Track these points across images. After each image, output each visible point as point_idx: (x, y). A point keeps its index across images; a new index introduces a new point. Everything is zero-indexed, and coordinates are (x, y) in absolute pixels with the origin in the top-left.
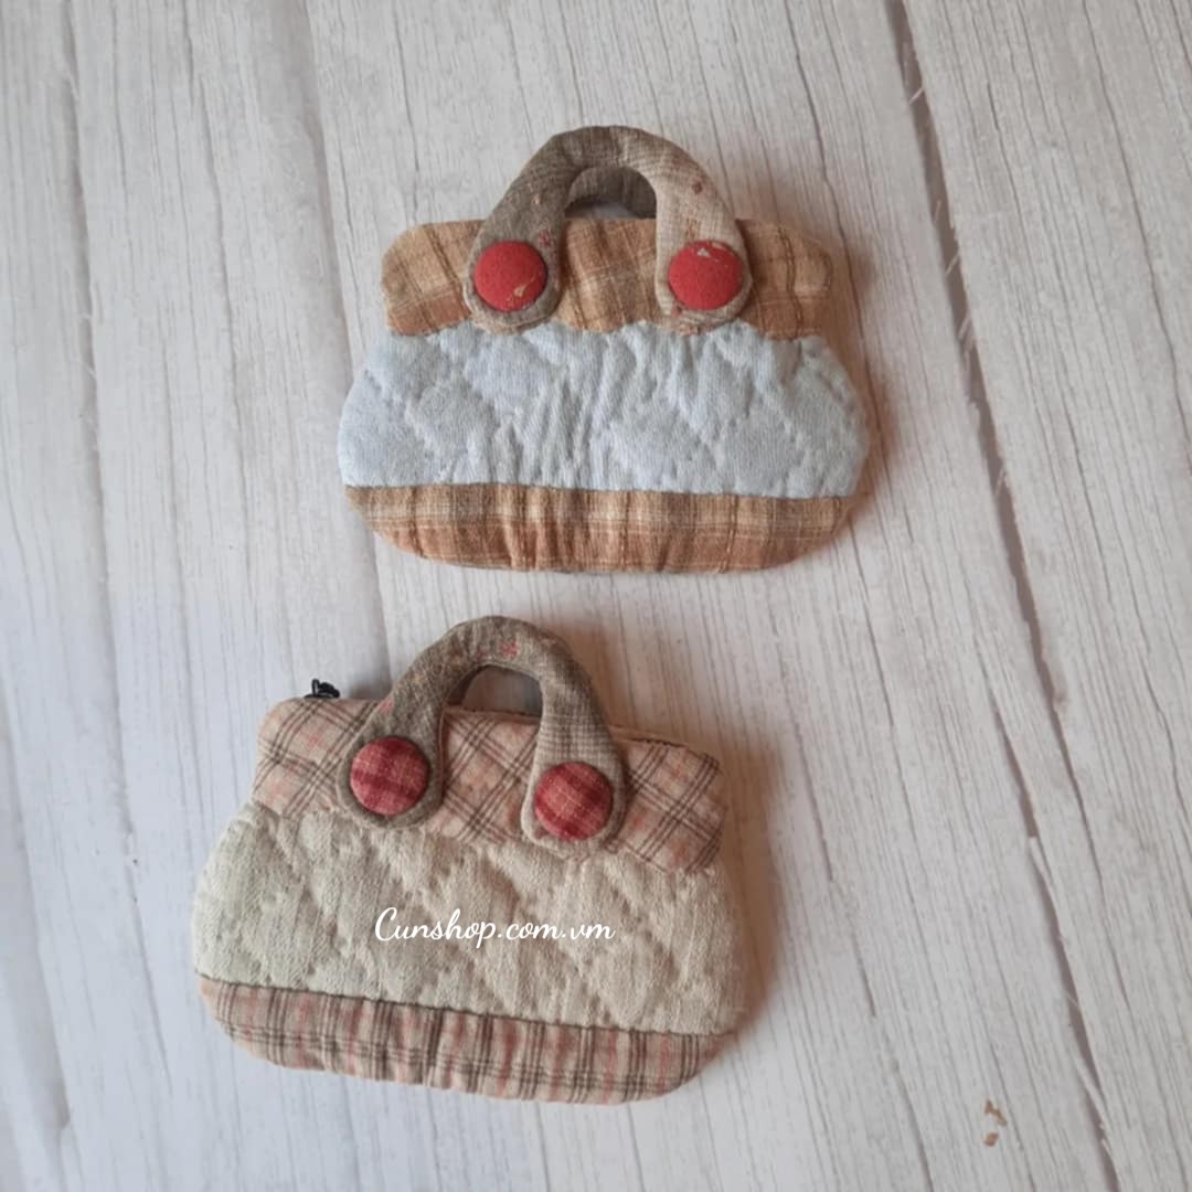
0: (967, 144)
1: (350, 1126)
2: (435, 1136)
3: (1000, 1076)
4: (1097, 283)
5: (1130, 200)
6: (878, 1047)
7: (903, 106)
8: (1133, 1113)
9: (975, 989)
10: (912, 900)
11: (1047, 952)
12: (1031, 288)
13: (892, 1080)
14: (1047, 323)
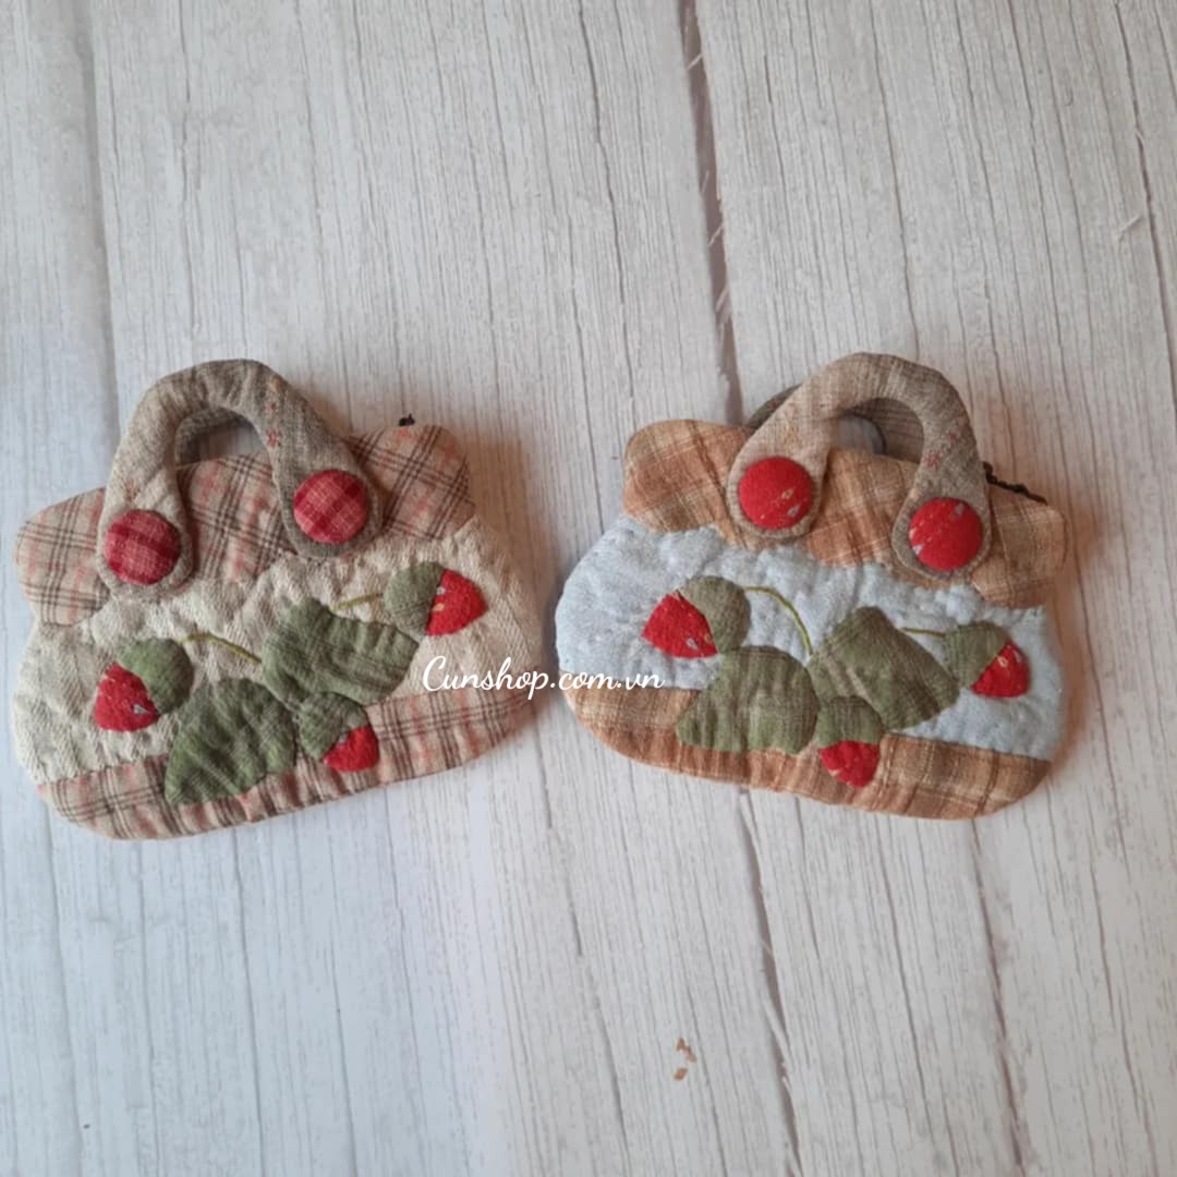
0: (740, 115)
1: (69, 1044)
2: (152, 1055)
3: (694, 1015)
4: (852, 265)
5: (892, 184)
6: (582, 985)
7: (681, 72)
8: (814, 1054)
9: (678, 935)
10: (625, 848)
11: (747, 901)
12: (788, 265)
13: (592, 1015)
14: (801, 300)
